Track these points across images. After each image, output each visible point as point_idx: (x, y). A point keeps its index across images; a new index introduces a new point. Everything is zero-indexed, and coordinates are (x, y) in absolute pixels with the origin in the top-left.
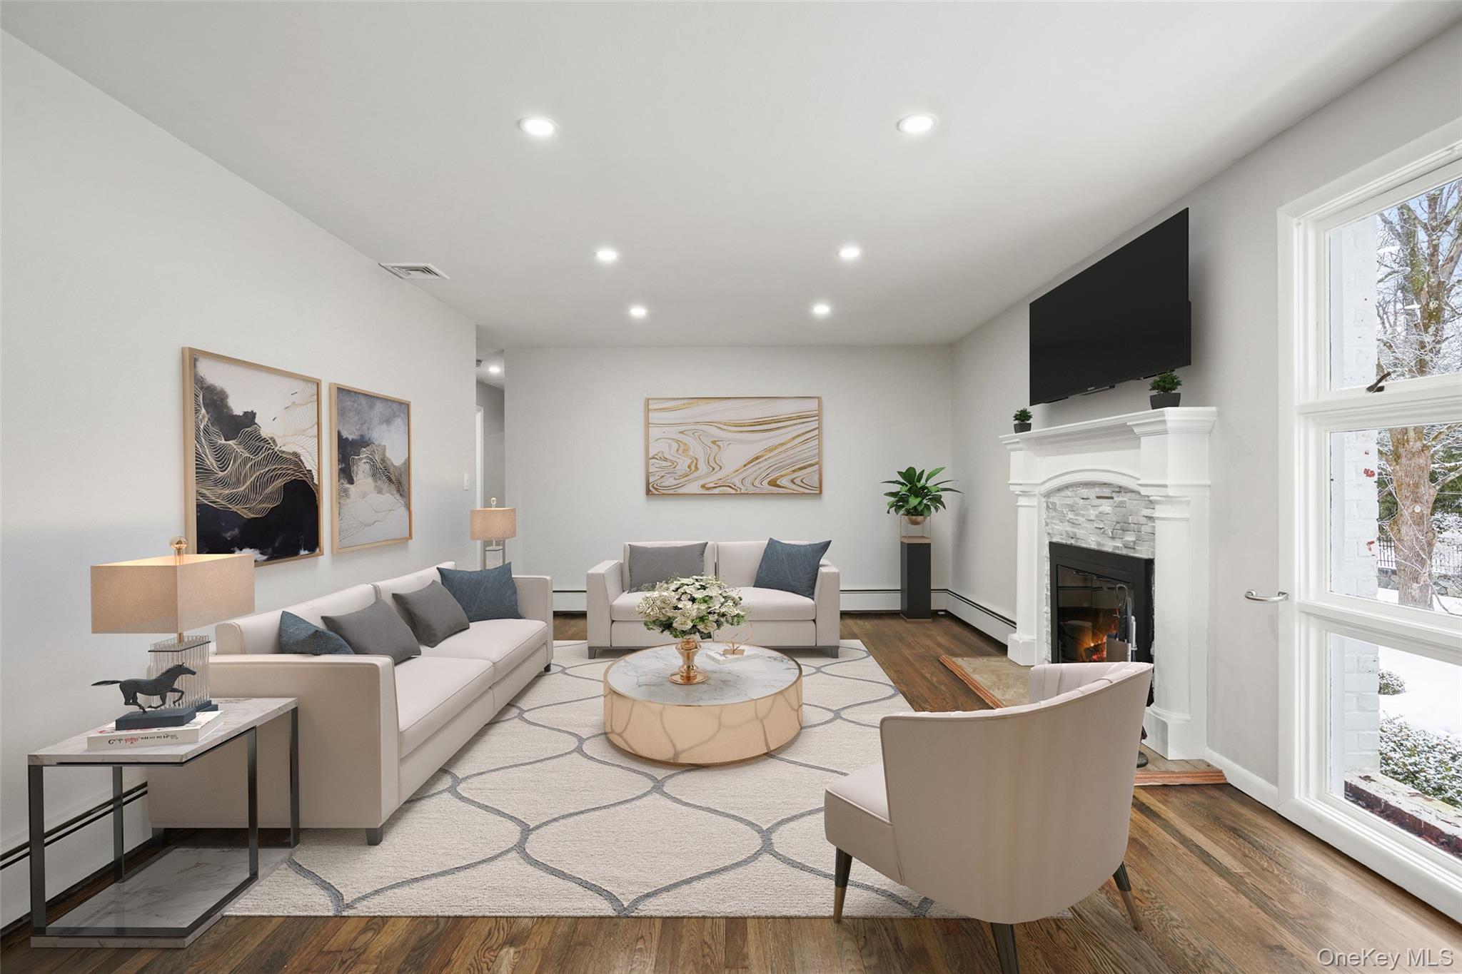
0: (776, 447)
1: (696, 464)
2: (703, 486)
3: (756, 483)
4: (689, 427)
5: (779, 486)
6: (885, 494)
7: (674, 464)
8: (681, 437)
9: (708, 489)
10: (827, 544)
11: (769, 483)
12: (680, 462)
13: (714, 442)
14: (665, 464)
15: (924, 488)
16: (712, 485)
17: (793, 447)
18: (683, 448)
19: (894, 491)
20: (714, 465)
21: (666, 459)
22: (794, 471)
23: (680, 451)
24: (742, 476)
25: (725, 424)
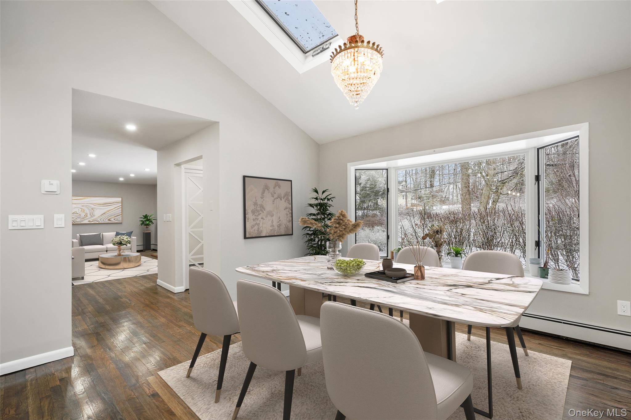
0: (110, 210)
1: (87, 215)
2: (89, 221)
3: (104, 220)
4: (85, 205)
5: (111, 221)
6: (140, 221)
7: (80, 215)
8: (82, 207)
9: (90, 222)
10: (132, 232)
11: (108, 220)
12: (82, 214)
13: (92, 209)
14: (77, 215)
15: (150, 219)
16: (92, 221)
17: (114, 210)
18: (83, 211)
19: (142, 220)
20: (92, 215)
21: (77, 214)
22: (115, 217)
23: (82, 211)
24: (100, 218)
25: (95, 204)
